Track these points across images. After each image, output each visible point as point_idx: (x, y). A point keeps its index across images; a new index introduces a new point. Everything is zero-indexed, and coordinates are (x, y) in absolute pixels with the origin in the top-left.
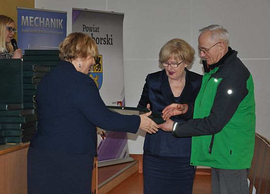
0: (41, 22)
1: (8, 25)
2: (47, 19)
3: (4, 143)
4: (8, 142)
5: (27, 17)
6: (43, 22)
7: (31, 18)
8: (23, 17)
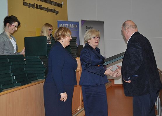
0: (68, 26)
1: (50, 28)
2: (71, 25)
3: (37, 80)
4: (39, 79)
5: (62, 24)
6: (69, 26)
7: (63, 24)
8: (60, 24)
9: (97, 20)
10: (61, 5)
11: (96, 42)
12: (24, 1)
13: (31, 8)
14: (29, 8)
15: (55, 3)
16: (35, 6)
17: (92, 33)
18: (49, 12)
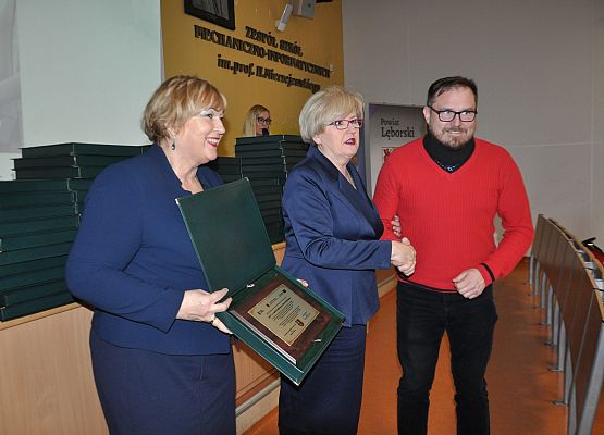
9: (410, 104)
10: (328, 71)
11: (347, 138)
12: (219, 56)
13: (241, 75)
14: (235, 73)
15: (312, 65)
16: (254, 69)
17: (328, 102)
18: (292, 86)
